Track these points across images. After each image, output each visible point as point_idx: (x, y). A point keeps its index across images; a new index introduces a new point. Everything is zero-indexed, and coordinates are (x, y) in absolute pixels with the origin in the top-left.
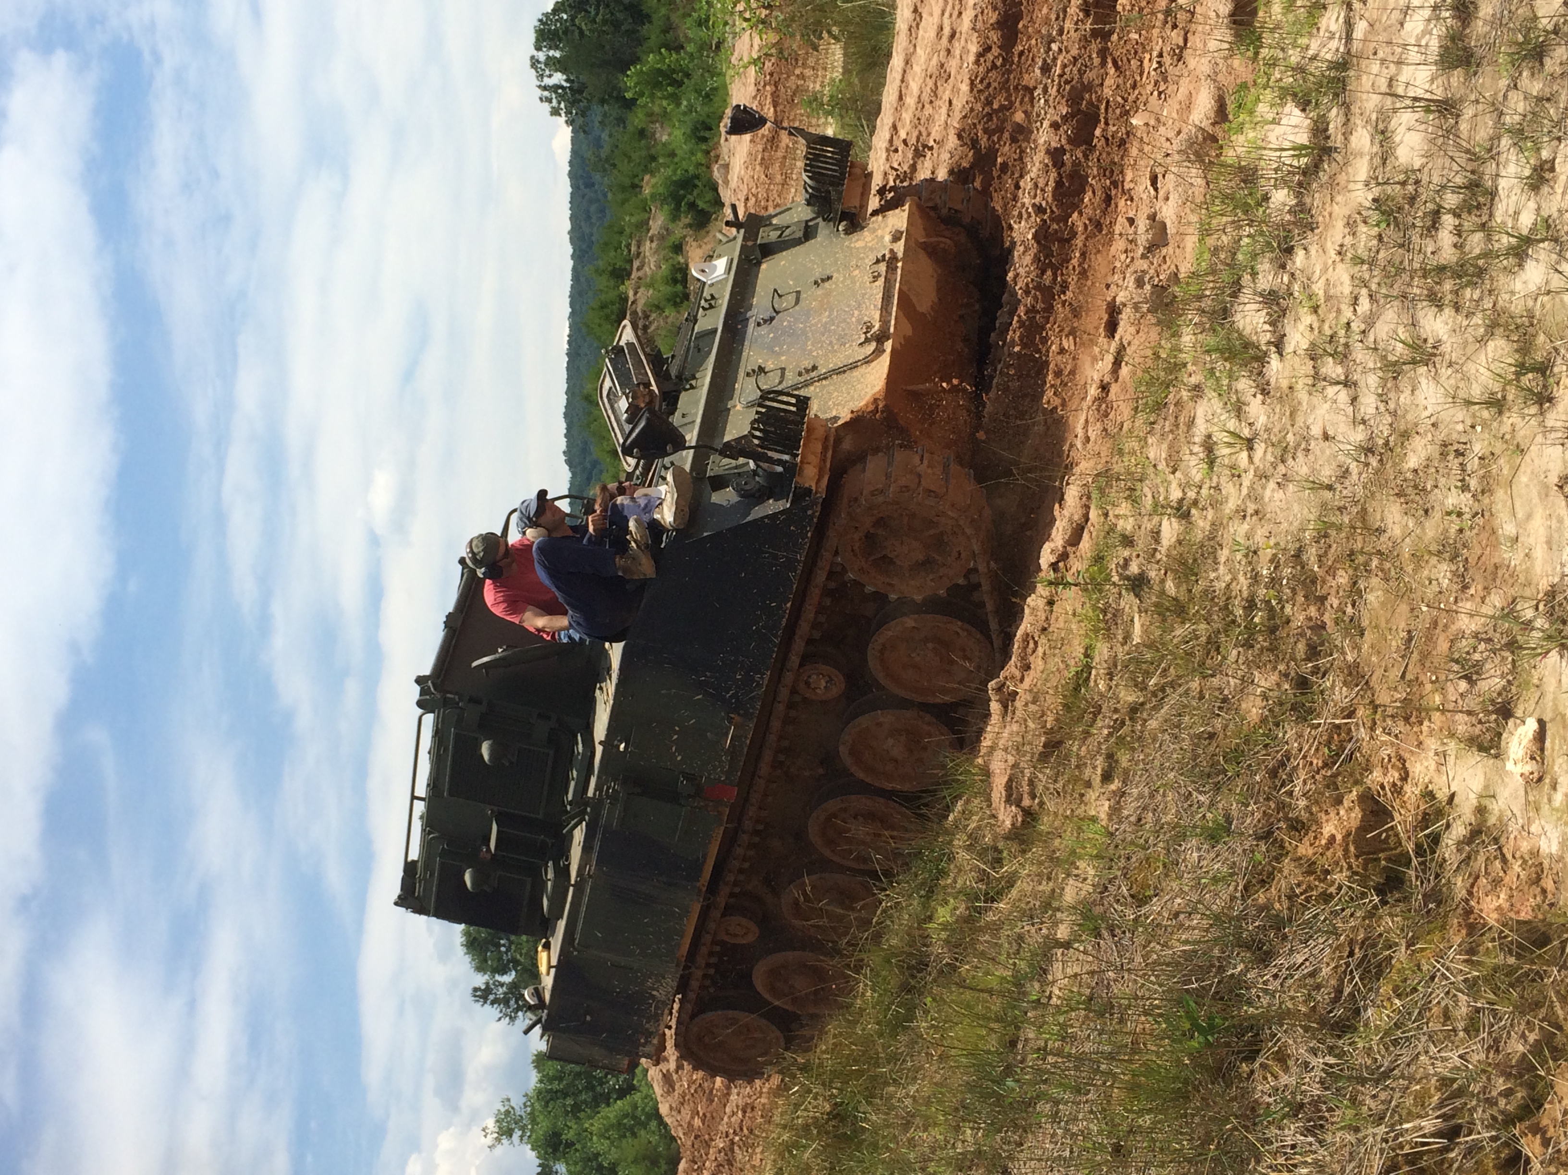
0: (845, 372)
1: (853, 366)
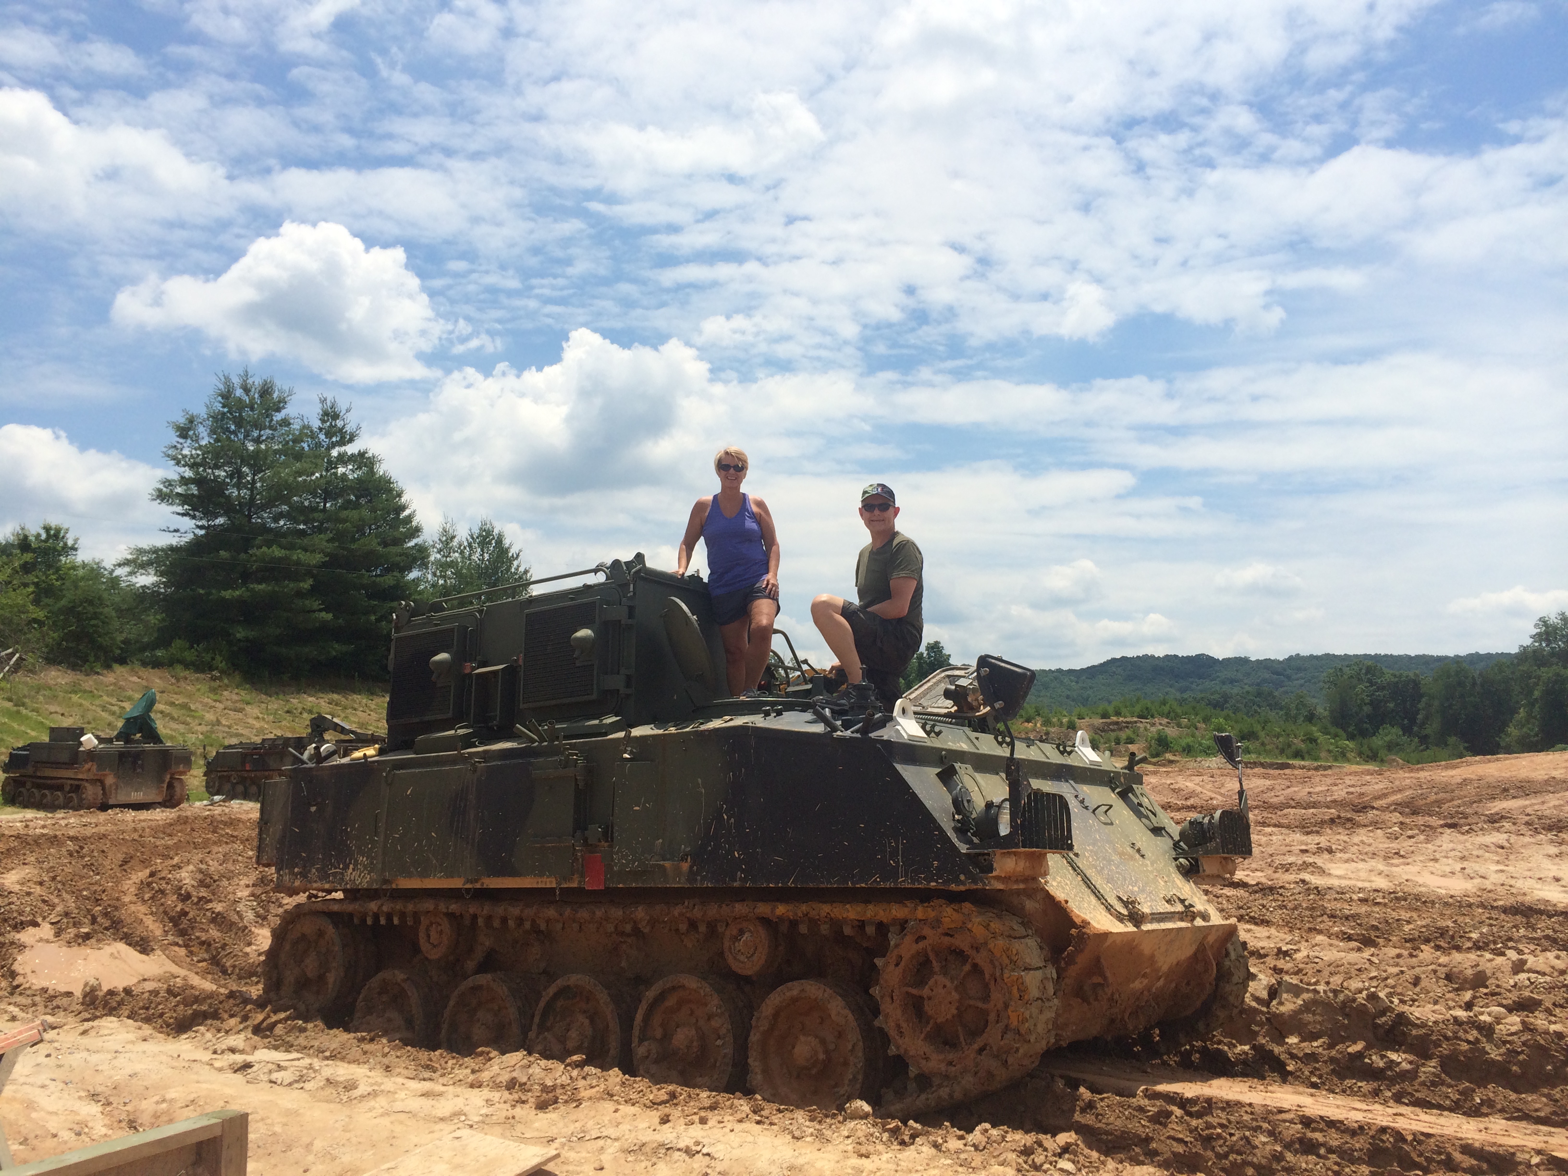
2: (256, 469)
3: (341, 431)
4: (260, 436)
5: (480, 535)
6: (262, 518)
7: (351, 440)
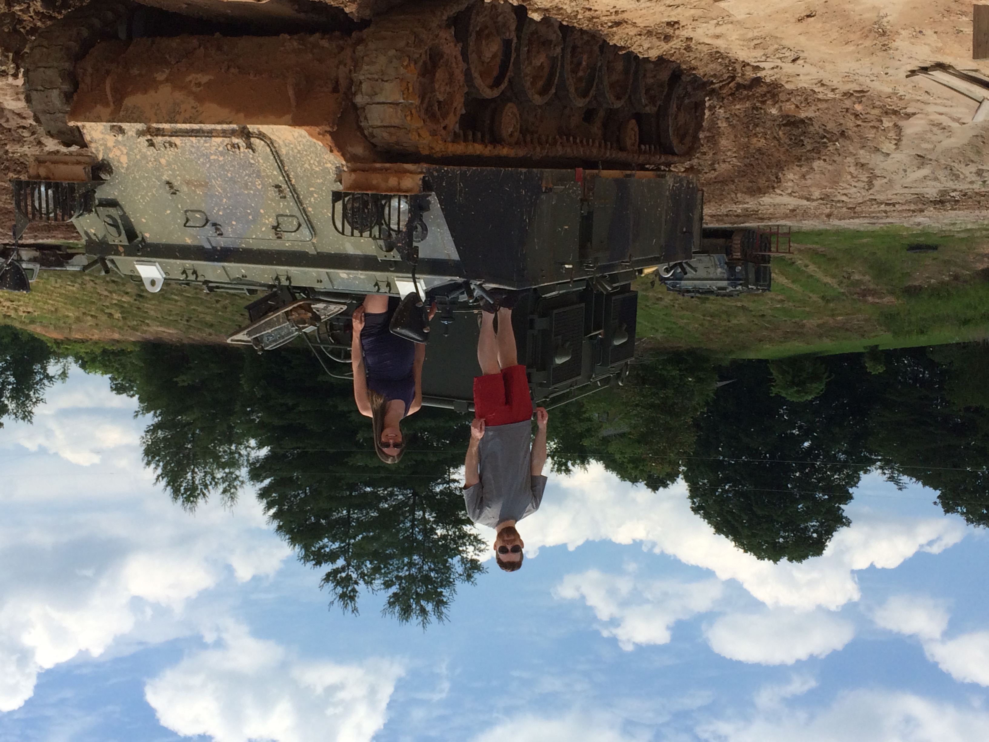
0: (281, 161)
1: (276, 154)
2: (411, 539)
3: (338, 583)
4: (409, 570)
5: (196, 497)
6: (403, 495)
7: (328, 575)
